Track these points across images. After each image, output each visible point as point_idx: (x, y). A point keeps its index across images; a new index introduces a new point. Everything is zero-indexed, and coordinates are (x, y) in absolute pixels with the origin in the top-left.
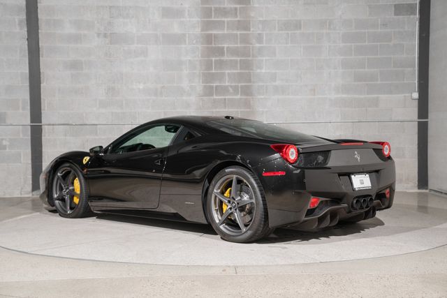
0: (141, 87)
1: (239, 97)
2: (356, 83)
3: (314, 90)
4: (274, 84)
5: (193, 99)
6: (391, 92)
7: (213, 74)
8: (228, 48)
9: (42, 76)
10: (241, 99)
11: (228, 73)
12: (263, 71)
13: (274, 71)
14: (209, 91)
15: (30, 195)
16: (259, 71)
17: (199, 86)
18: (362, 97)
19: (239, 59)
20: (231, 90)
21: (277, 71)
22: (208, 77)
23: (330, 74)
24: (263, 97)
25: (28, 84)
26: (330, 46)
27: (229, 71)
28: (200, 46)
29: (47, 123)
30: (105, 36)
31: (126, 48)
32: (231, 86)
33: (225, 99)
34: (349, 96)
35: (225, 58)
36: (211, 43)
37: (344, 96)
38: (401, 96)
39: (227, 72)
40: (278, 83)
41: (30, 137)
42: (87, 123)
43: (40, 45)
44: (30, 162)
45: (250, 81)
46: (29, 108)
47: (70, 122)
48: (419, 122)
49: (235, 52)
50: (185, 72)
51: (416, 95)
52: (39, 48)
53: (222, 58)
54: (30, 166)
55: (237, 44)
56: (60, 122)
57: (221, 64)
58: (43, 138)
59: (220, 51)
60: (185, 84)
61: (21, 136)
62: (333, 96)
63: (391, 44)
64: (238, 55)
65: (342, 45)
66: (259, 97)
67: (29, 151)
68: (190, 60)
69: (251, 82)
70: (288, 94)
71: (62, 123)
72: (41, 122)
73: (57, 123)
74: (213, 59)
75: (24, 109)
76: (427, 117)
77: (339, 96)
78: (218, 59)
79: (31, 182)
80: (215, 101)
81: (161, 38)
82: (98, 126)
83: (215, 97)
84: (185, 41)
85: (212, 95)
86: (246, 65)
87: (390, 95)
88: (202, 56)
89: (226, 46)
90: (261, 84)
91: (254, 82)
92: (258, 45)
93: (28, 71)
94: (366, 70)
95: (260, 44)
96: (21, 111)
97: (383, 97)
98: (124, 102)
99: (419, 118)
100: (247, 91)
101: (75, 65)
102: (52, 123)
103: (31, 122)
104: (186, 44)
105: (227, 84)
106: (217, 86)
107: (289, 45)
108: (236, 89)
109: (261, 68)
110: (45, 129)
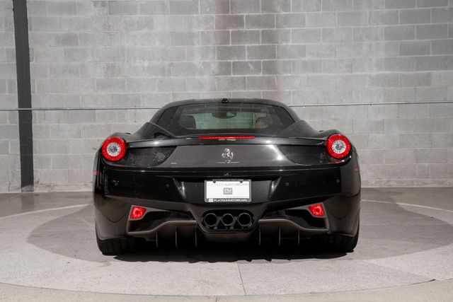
0: (146, 65)
1: (261, 75)
2: (403, 57)
4: (303, 59)
5: (206, 78)
6: (446, 68)
7: (230, 48)
8: (247, 17)
9: (30, 53)
10: (262, 77)
11: (248, 47)
12: (290, 44)
13: (303, 44)
14: (225, 69)
15: (20, 191)
16: (284, 44)
17: (213, 61)
18: (411, 73)
19: (261, 30)
20: (251, 67)
21: (306, 44)
22: (224, 52)
23: (370, 46)
24: (289, 75)
25: (14, 62)
26: (370, 12)
27: (250, 45)
28: (214, 15)
29: (38, 107)
30: (103, 4)
31: (128, 19)
32: (252, 63)
33: (245, 78)
35: (244, 29)
36: (228, 12)
37: (388, 72)
39: (246, 45)
40: (308, 58)
41: (18, 124)
42: (83, 107)
43: (28, 15)
44: (19, 153)
45: (273, 56)
46: (17, 90)
47: (64, 106)
49: (256, 21)
50: (197, 46)
52: (27, 20)
53: (241, 30)
54: (19, 157)
55: (258, 12)
56: (52, 107)
57: (239, 36)
58: (33, 124)
59: (238, 21)
60: (197, 61)
61: (8, 123)
62: (375, 73)
63: (447, 8)
64: (259, 25)
65: (386, 11)
66: (285, 75)
67: (17, 140)
68: (202, 32)
70: (320, 72)
71: (55, 107)
72: (31, 107)
73: (49, 107)
74: (231, 30)
75: (11, 91)
77: (382, 72)
78: (236, 30)
79: (20, 176)
80: (232, 79)
81: (169, 6)
82: (96, 111)
83: (232, 76)
84: (197, 10)
85: (229, 73)
86: (270, 37)
87: (445, 71)
88: (217, 28)
89: (245, 14)
90: (286, 60)
91: (278, 58)
92: (284, 13)
93: (14, 47)
94: (416, 40)
95: (286, 11)
96: (7, 94)
97: (435, 73)
98: (126, 83)
100: (270, 68)
101: (68, 40)
102: (43, 107)
103: (20, 107)
104: (197, 13)
105: (246, 60)
106: (234, 63)
107: (321, 12)
108: (257, 65)
109: (287, 40)
110: (36, 115)
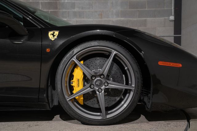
3: (102, 15)
34: (126, 19)
38: (162, 19)
48: (174, 36)
51: (172, 18)
69: (57, 9)
76: (180, 34)
99: (174, 34)
